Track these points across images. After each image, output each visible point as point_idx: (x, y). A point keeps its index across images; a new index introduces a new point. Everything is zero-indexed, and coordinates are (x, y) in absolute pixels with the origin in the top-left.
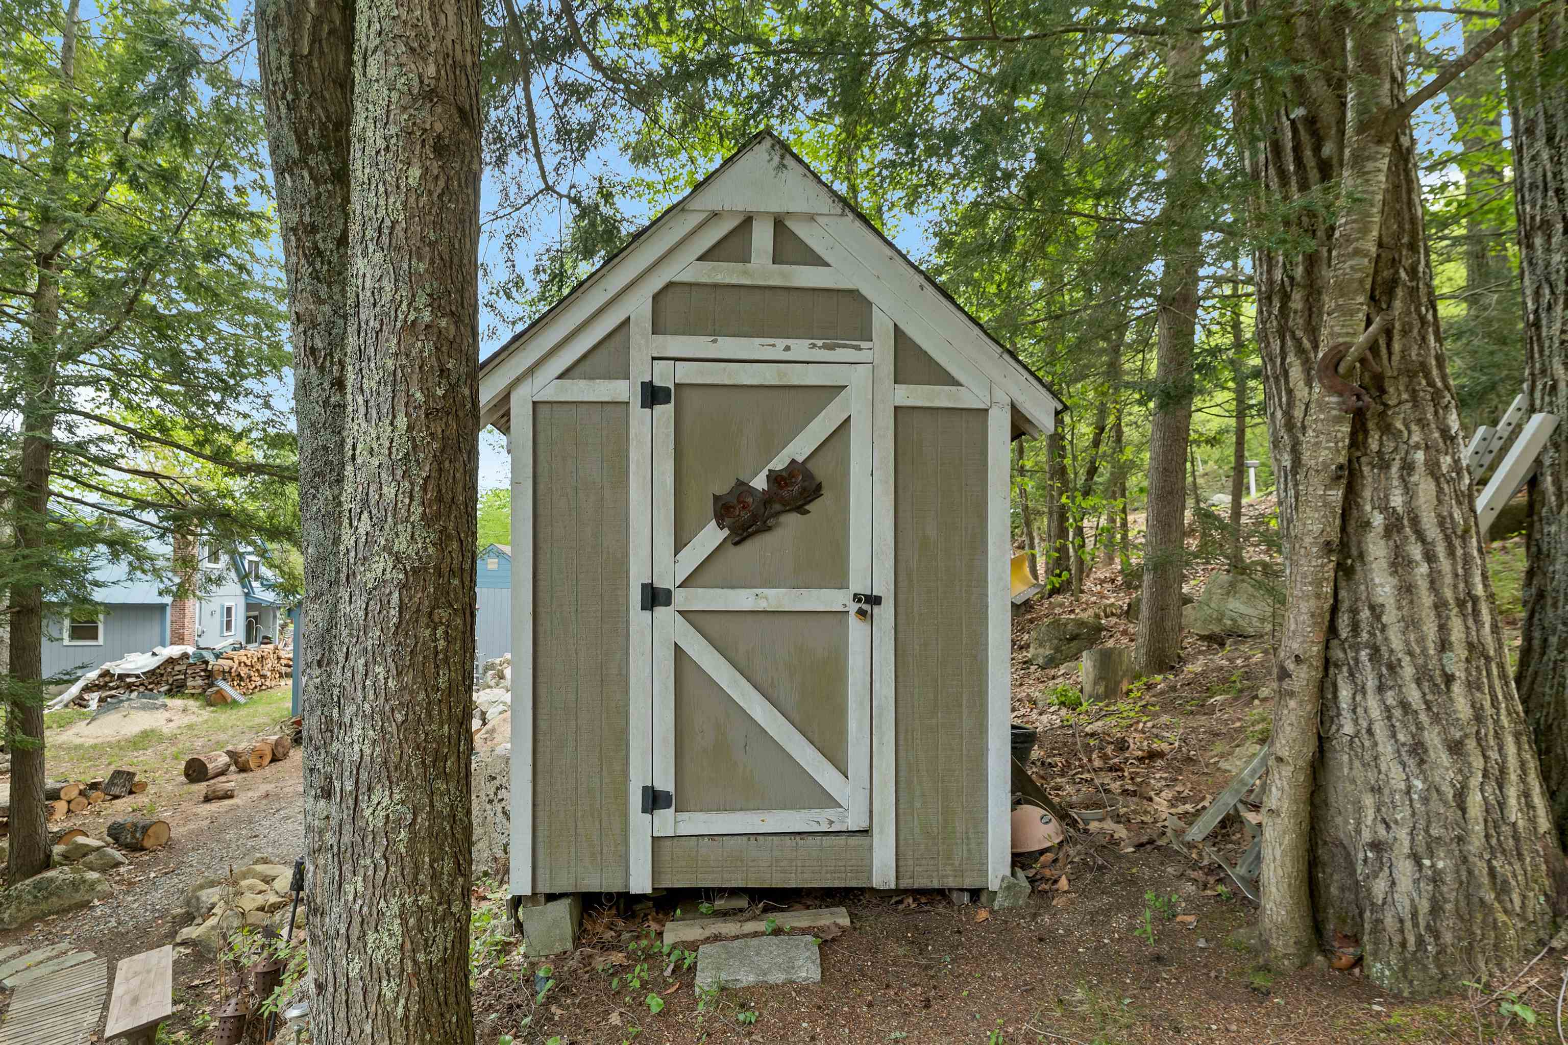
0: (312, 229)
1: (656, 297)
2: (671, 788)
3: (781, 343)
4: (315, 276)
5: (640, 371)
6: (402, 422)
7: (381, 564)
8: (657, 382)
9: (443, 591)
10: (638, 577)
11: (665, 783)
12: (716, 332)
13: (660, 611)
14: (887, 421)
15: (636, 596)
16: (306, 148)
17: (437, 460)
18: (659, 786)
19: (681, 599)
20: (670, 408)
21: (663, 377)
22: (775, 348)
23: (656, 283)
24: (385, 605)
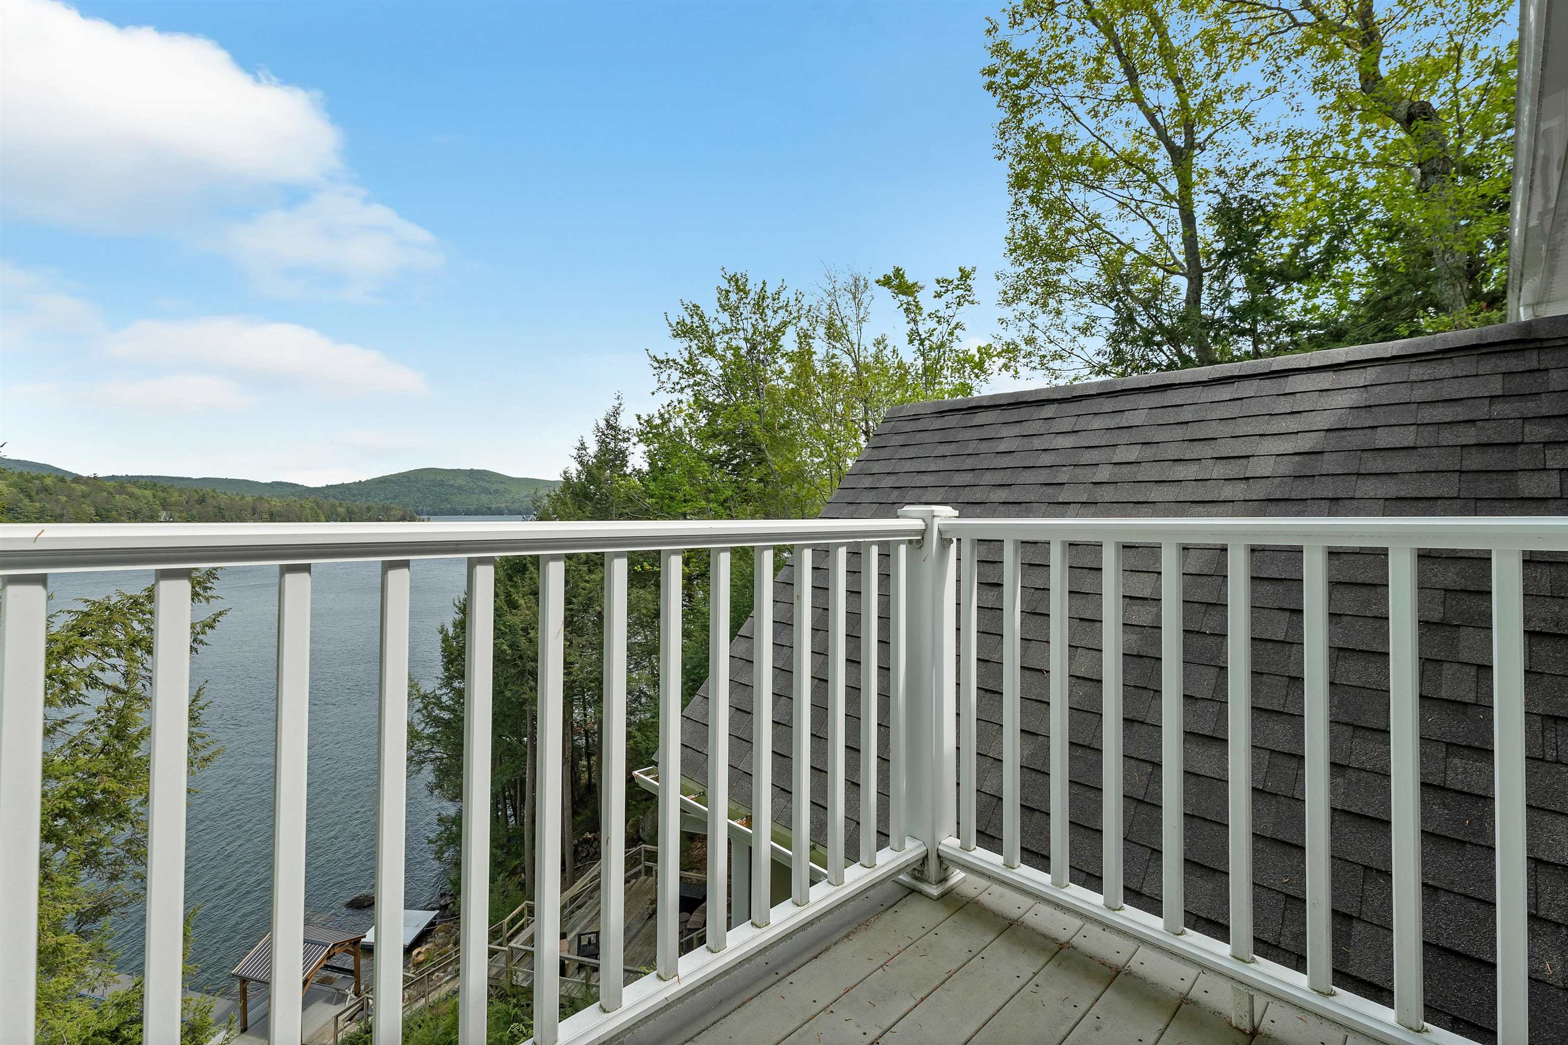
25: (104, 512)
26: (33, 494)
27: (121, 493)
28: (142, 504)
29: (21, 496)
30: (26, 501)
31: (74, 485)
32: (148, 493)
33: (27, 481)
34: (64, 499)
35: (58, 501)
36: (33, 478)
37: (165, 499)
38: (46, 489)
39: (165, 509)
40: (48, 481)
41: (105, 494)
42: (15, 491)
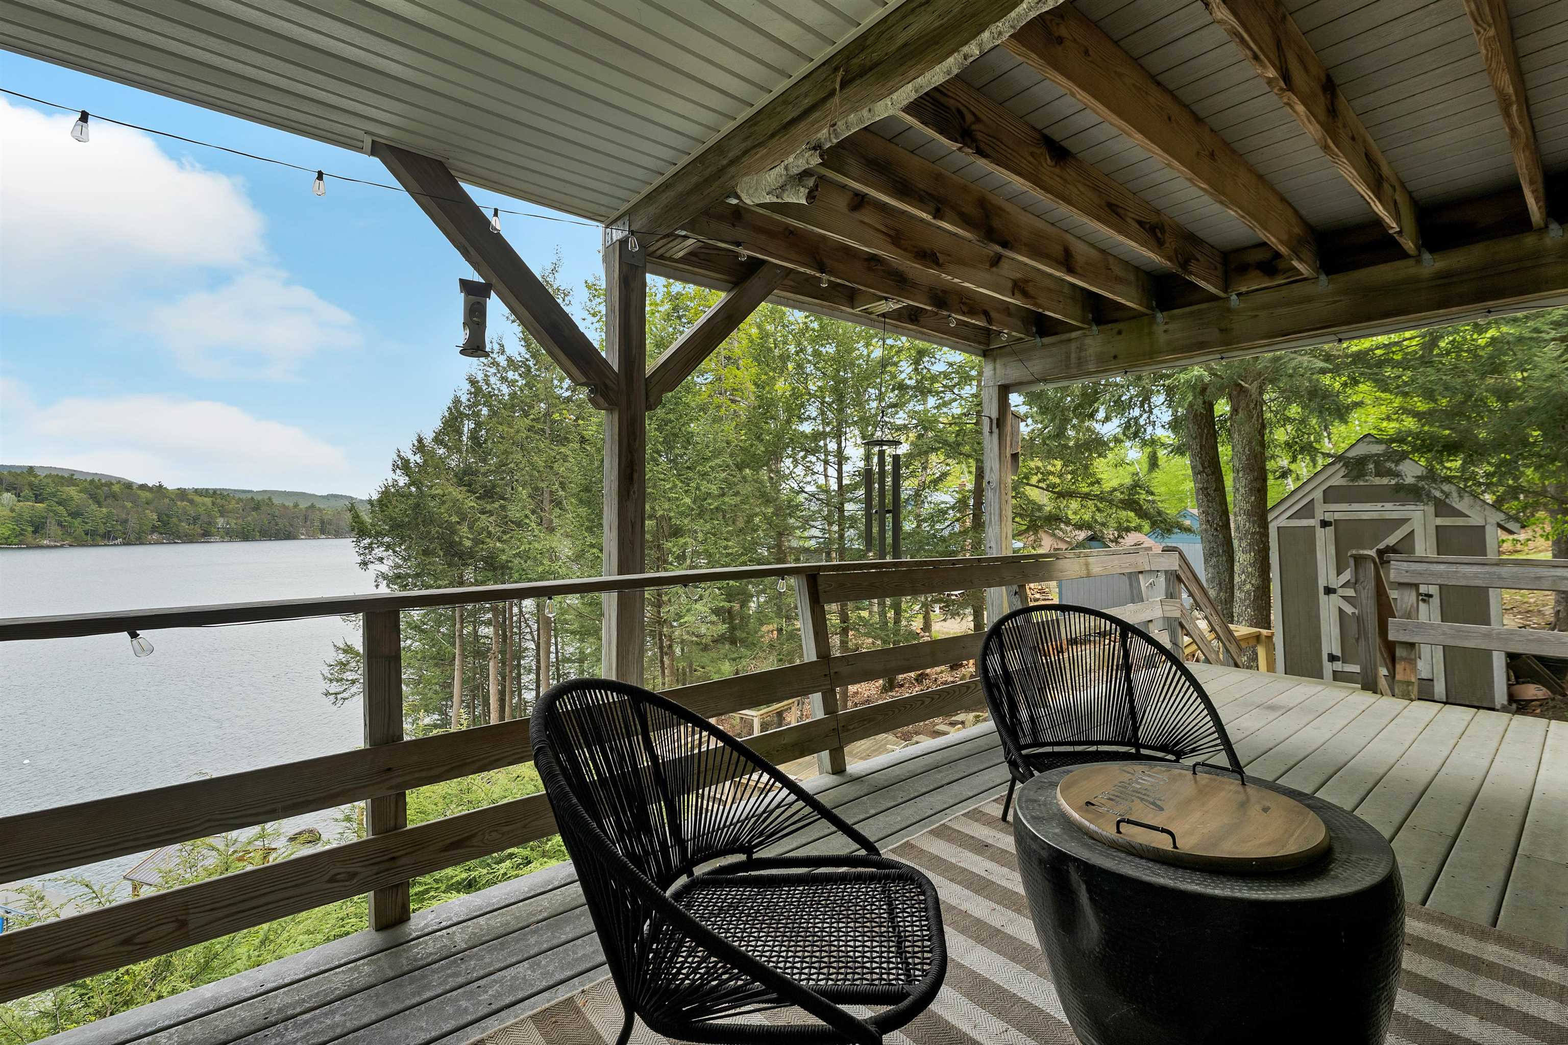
0: (1207, 488)
1: (1324, 491)
2: (1340, 655)
3: (1380, 504)
4: (1208, 501)
5: (1319, 516)
6: (1252, 554)
7: (1248, 586)
8: (1326, 519)
9: (1264, 592)
10: (1322, 583)
11: (1337, 652)
12: (1350, 501)
13: (1332, 596)
14: (1432, 532)
15: (1321, 590)
16: (1204, 468)
17: (1261, 562)
18: (1334, 653)
19: (1341, 592)
20: (1332, 528)
21: (1328, 517)
22: (1379, 506)
23: (1325, 487)
24: (1250, 595)
25: (165, 518)
26: (102, 500)
27: (182, 501)
28: (201, 510)
29: (90, 501)
30: (94, 507)
31: (139, 492)
32: (208, 501)
33: (97, 487)
34: (129, 505)
35: (124, 507)
36: (102, 485)
37: (222, 506)
38: (114, 496)
39: (222, 516)
40: (116, 488)
41: (167, 501)
42: (85, 496)
